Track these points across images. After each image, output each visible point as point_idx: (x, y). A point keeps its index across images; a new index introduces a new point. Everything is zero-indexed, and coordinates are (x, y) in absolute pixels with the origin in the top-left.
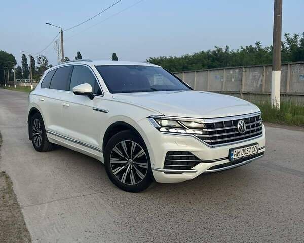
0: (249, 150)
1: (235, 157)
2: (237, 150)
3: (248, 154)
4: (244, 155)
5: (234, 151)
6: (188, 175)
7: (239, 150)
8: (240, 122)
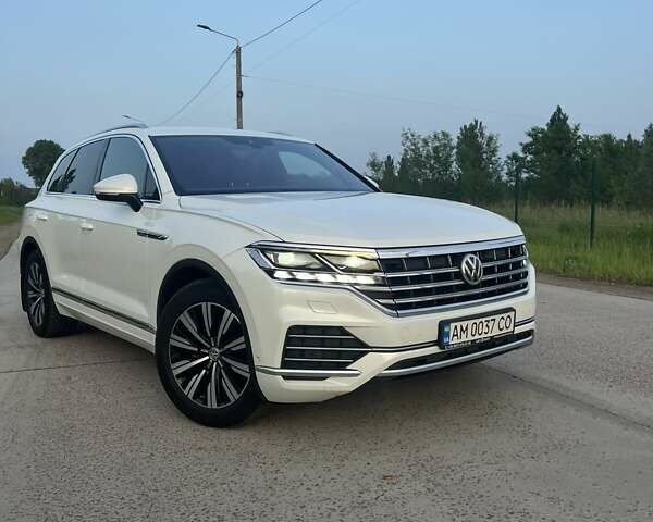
0: (490, 324)
1: (455, 340)
3: (489, 335)
4: (477, 337)
5: (453, 325)
6: (339, 383)
8: (467, 258)
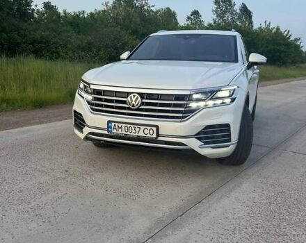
0: (137, 130)
1: (115, 131)
2: (116, 124)
3: (136, 134)
4: (128, 133)
5: (113, 124)
7: (120, 125)
8: (132, 95)
